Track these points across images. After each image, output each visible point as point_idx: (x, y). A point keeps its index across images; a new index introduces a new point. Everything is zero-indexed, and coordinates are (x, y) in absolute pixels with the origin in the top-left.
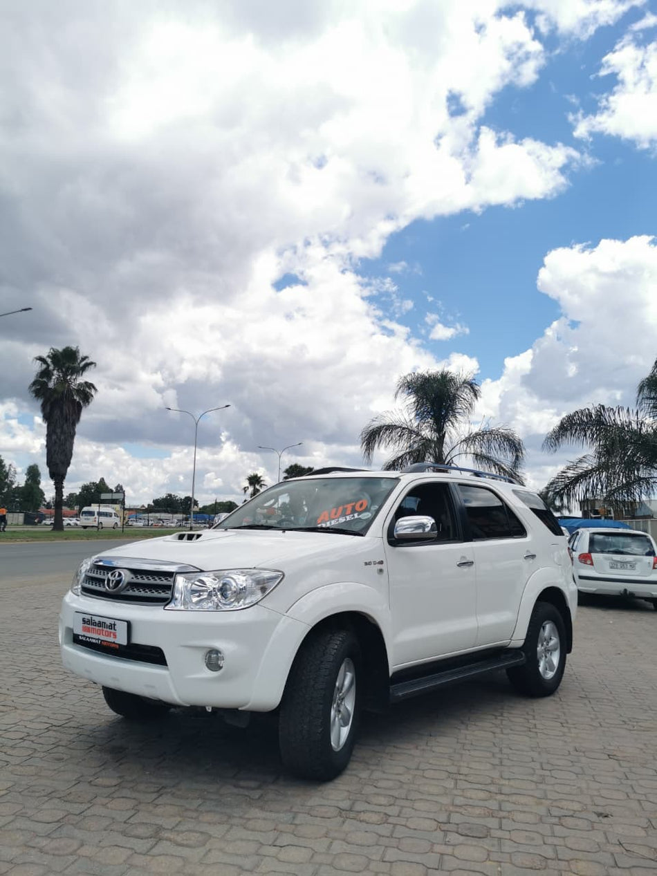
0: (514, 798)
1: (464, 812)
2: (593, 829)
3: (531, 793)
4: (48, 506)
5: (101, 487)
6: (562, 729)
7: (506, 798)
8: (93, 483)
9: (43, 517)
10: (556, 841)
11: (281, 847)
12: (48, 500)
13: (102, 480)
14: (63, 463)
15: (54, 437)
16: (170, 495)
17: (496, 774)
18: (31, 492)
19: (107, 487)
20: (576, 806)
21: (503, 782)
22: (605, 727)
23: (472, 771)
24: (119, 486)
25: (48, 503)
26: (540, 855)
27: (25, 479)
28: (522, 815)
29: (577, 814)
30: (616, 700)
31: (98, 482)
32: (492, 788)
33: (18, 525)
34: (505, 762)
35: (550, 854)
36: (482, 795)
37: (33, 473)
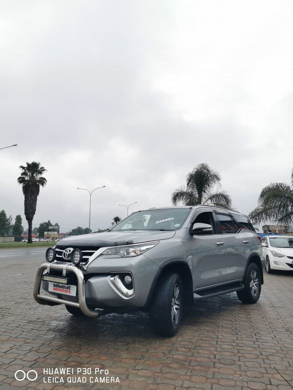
0: (244, 348)
1: (222, 354)
2: (283, 360)
3: (252, 346)
4: (25, 233)
5: (49, 224)
6: (263, 319)
7: (241, 348)
8: (45, 223)
9: (23, 238)
10: (265, 366)
11: (139, 370)
12: (25, 231)
13: (49, 221)
14: (32, 213)
15: (28, 202)
16: (79, 228)
17: (235, 338)
18: (18, 227)
19: (51, 224)
20: (274, 351)
21: (239, 341)
22: (283, 318)
23: (224, 337)
24: (56, 224)
25: (25, 232)
26: (259, 372)
27: (15, 222)
28: (249, 355)
29: (275, 354)
30: (286, 307)
31: (47, 222)
32: (234, 344)
33: (12, 241)
34: (239, 333)
35: (264, 371)
36: (229, 347)
37: (19, 219)
